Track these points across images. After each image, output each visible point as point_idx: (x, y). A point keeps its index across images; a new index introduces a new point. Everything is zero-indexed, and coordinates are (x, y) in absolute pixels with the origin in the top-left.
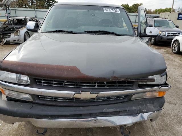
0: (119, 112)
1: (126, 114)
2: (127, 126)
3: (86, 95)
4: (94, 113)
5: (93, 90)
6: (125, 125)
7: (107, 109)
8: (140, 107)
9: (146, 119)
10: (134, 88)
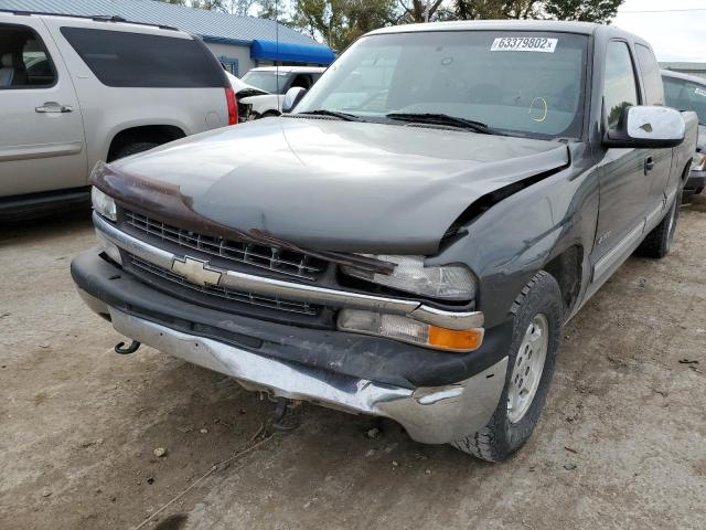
0: (262, 341)
1: (274, 352)
2: (278, 394)
3: (196, 269)
4: (202, 324)
5: (215, 260)
6: (271, 390)
7: (230, 323)
8: (328, 349)
9: (366, 409)
10: (324, 281)
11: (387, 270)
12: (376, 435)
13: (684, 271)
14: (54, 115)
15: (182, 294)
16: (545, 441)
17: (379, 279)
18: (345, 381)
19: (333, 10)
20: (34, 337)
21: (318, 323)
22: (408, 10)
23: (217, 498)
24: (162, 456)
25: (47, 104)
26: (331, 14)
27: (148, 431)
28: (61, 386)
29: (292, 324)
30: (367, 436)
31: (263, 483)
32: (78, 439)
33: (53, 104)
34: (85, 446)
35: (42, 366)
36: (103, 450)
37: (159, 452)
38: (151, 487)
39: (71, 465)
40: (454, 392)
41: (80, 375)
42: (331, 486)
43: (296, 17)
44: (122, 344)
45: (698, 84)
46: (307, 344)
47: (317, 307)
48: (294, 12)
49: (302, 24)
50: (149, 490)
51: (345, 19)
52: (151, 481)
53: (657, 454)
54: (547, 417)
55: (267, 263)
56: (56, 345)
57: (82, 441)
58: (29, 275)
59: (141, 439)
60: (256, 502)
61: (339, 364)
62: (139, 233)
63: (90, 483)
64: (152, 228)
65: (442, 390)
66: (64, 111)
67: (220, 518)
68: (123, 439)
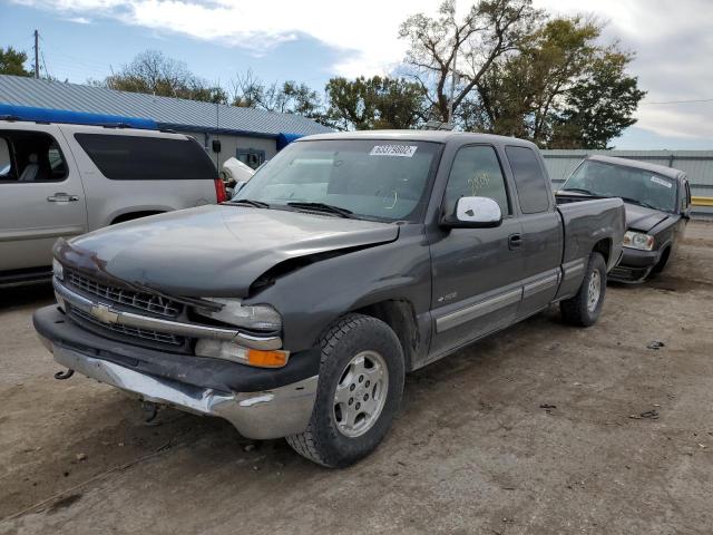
0: (138, 361)
3: (105, 312)
4: (104, 351)
5: (116, 305)
7: (120, 349)
8: (178, 365)
9: (207, 411)
10: (179, 318)
11: (218, 309)
12: (252, 449)
13: (602, 338)
14: (63, 203)
15: (99, 332)
16: (385, 458)
17: (215, 316)
18: (194, 390)
19: (366, 105)
20: (13, 377)
21: (181, 350)
22: (434, 103)
23: (110, 486)
24: (82, 459)
25: (57, 195)
26: (363, 107)
27: (78, 443)
28: (23, 411)
29: (166, 352)
30: (244, 451)
31: (147, 477)
32: (23, 446)
33: (64, 194)
34: (26, 451)
35: (13, 398)
36: (38, 455)
37: (79, 456)
38: (65, 478)
39: (12, 462)
40: (267, 398)
41: (39, 405)
42: (200, 480)
43: (330, 111)
44: (61, 373)
45: (655, 173)
46: (166, 362)
47: (181, 338)
48: (328, 106)
49: (336, 117)
50: (63, 480)
51: (377, 111)
52: (67, 474)
53: (471, 468)
54: (398, 441)
55: (146, 305)
56: (28, 384)
57: (26, 448)
58: (26, 332)
59: (70, 448)
60: (137, 488)
61: (184, 376)
62: (83, 291)
63: (22, 474)
64: (91, 287)
65: (258, 396)
66: (71, 200)
67: (106, 497)
68: (56, 448)
